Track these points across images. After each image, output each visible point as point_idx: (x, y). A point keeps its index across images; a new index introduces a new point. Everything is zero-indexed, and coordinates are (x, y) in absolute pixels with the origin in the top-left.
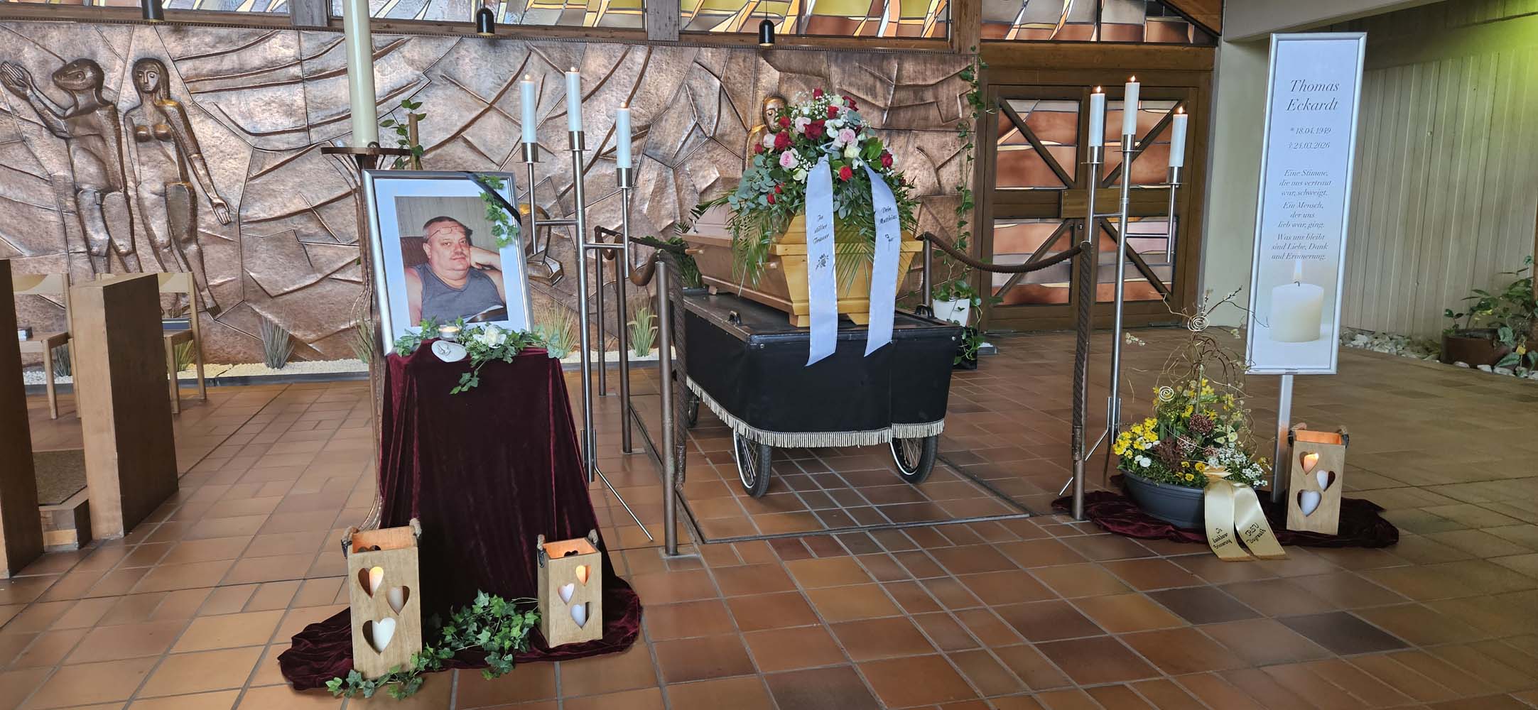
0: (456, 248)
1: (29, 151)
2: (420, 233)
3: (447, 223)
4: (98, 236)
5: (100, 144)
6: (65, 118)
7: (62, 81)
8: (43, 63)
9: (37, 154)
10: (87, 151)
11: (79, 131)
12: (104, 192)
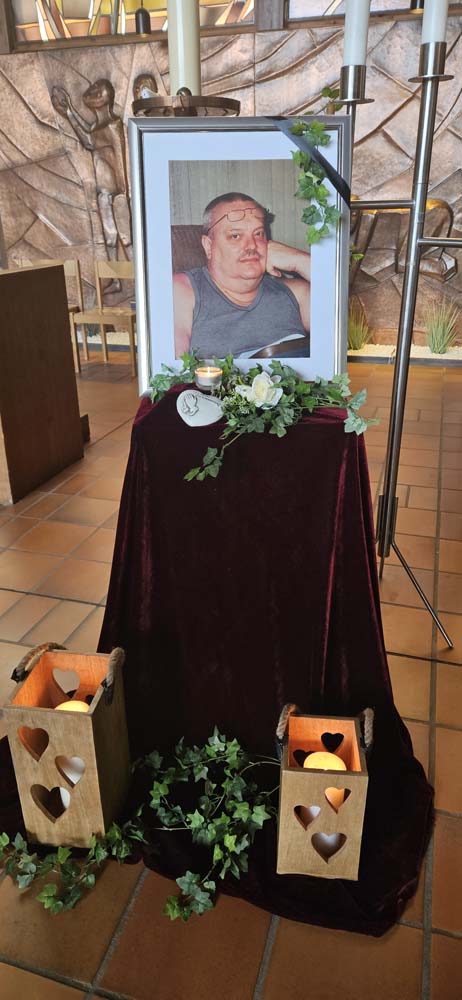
0: (248, 243)
1: (70, 162)
2: (199, 220)
3: (240, 203)
4: (111, 231)
5: (111, 155)
6: (90, 133)
7: (88, 100)
8: (77, 85)
9: (75, 165)
10: (104, 160)
11: (100, 144)
12: (115, 193)
